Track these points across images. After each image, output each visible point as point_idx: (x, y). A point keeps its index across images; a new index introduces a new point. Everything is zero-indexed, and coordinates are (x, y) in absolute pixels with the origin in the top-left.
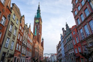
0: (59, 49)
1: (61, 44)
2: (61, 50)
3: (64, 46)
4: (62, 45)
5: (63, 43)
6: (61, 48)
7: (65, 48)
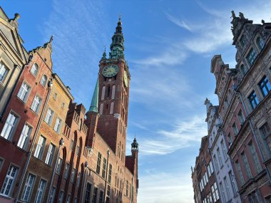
0: (206, 179)
1: (212, 149)
2: (213, 179)
3: (230, 152)
4: (215, 152)
5: (221, 137)
6: (211, 169)
7: (234, 162)
